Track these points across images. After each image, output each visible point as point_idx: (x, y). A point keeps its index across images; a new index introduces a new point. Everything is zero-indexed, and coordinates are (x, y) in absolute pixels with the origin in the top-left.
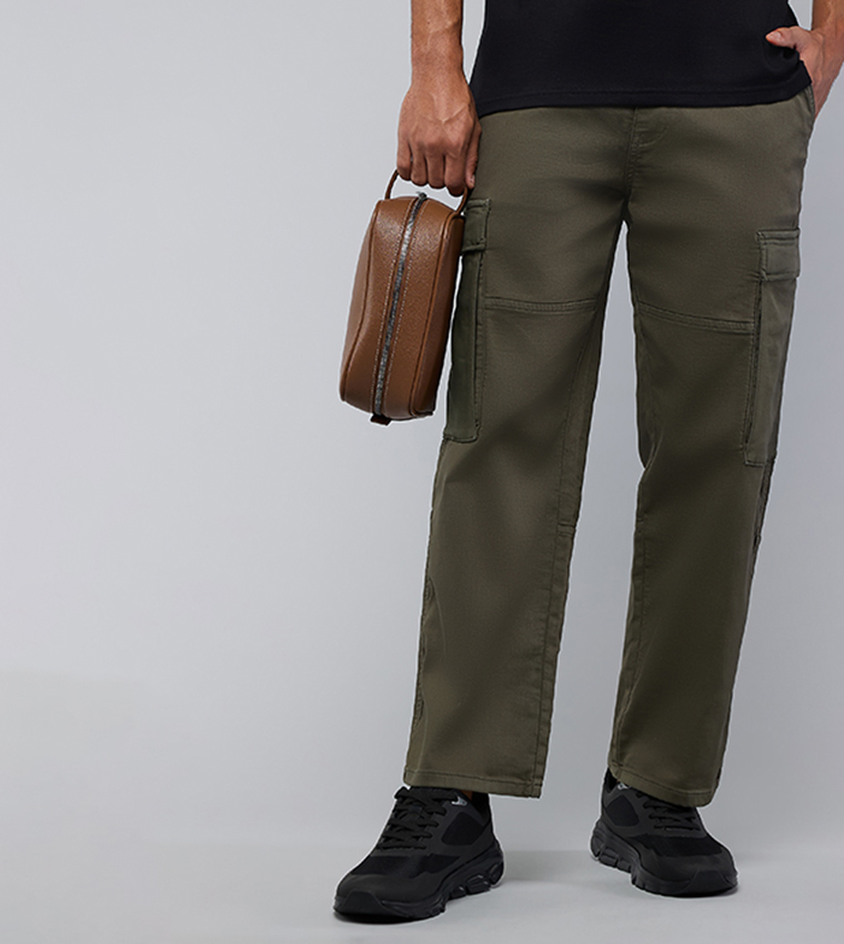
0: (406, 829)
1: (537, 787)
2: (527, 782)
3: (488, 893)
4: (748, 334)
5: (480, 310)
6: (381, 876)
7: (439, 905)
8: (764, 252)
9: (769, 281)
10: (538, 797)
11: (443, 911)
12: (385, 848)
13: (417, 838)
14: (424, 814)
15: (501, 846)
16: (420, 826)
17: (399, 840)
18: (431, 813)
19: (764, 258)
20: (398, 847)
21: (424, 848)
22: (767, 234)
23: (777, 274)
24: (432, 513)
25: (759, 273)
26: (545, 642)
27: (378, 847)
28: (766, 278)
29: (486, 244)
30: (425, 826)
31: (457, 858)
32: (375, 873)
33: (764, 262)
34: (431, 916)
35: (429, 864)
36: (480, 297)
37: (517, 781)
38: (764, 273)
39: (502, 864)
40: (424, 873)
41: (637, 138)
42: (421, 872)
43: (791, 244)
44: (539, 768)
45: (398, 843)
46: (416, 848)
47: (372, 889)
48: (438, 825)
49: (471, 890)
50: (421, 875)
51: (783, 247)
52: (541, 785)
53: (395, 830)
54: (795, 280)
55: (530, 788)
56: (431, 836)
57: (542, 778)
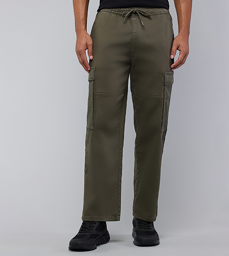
0: (86, 228)
1: (119, 218)
2: (116, 217)
3: (106, 244)
4: (162, 99)
5: (94, 96)
6: (81, 239)
7: (95, 247)
8: (166, 78)
9: (167, 85)
10: (119, 220)
11: (96, 248)
12: (81, 233)
13: (89, 230)
14: (91, 224)
15: (109, 233)
16: (90, 227)
17: (85, 231)
18: (92, 224)
19: (166, 79)
20: (84, 232)
21: (91, 232)
22: (166, 73)
23: (168, 83)
24: (86, 149)
25: (164, 83)
26: (118, 181)
27: (79, 233)
28: (166, 84)
29: (95, 78)
30: (91, 227)
31: (99, 235)
32: (80, 238)
33: (166, 80)
34: (94, 250)
35: (93, 236)
36: (94, 92)
37: (113, 217)
38: (166, 83)
39: (110, 237)
40: (92, 239)
41: (133, 49)
42: (91, 238)
43: (171, 76)
44: (119, 213)
45: (84, 231)
46: (89, 232)
47: (79, 242)
48: (94, 227)
49: (102, 243)
50: (91, 239)
51: (170, 76)
52: (120, 217)
53: (83, 228)
54: (172, 85)
55: (117, 219)
56: (93, 229)
57: (120, 216)
